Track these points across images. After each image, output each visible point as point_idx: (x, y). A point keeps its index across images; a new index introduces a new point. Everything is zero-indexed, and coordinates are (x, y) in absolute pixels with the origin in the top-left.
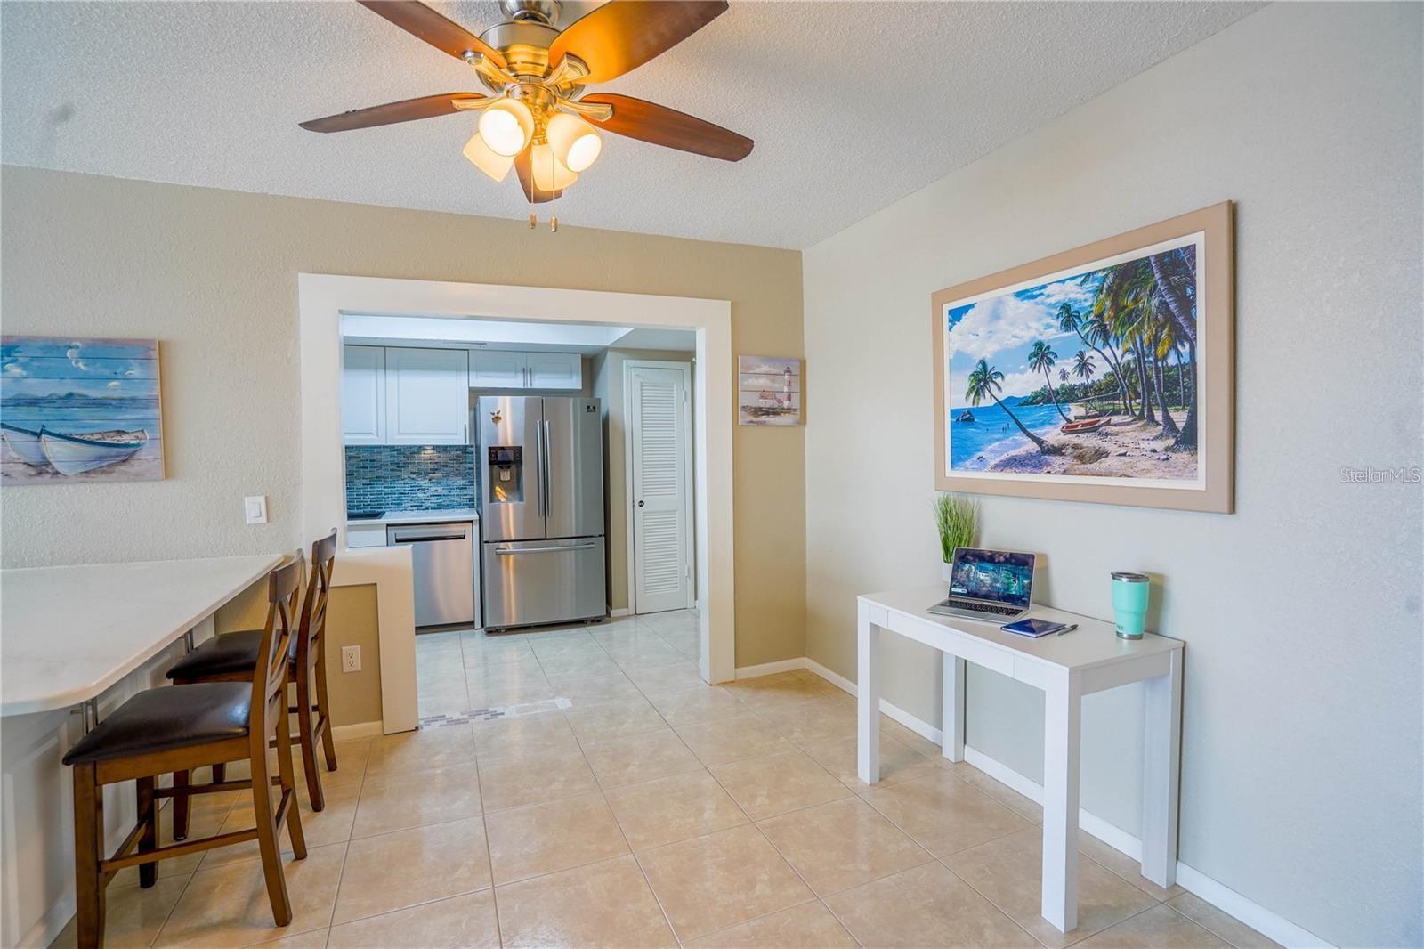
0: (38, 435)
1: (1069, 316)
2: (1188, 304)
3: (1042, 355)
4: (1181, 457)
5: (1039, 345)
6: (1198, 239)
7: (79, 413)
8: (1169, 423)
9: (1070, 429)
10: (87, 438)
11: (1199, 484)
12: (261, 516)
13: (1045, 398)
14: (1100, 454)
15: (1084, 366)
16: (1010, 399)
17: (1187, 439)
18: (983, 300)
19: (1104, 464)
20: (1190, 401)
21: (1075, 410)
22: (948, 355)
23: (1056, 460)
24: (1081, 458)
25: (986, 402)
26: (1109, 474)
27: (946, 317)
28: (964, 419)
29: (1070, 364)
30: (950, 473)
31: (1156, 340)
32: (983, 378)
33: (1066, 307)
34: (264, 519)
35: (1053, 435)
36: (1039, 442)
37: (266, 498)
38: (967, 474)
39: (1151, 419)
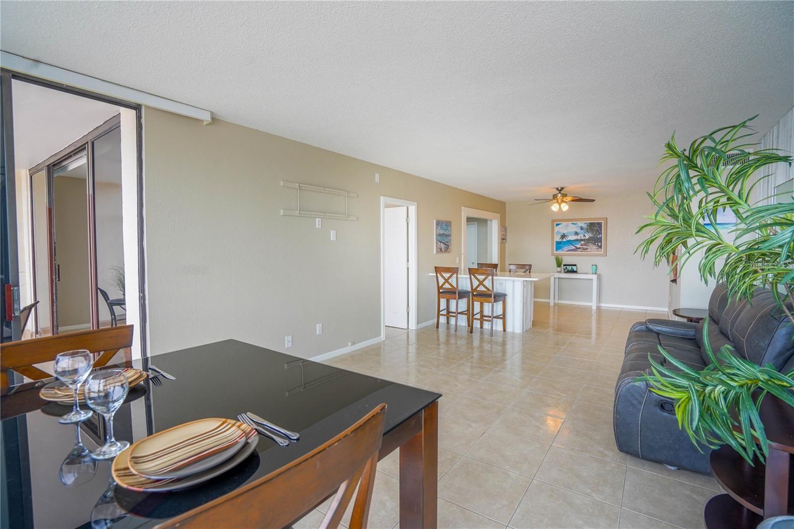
0: (441, 242)
1: (582, 228)
2: (601, 230)
3: (576, 234)
4: (600, 249)
5: (576, 232)
6: (603, 222)
7: (444, 238)
8: (598, 245)
9: (582, 245)
11: (602, 253)
13: (577, 240)
14: (587, 249)
15: (584, 236)
16: (570, 240)
17: (601, 247)
18: (564, 224)
19: (588, 250)
20: (601, 242)
21: (582, 242)
22: (555, 231)
23: (579, 250)
24: (584, 250)
25: (564, 240)
26: (588, 252)
27: (555, 225)
28: (558, 243)
29: (582, 236)
30: (555, 252)
31: (596, 234)
32: (563, 236)
33: (581, 227)
35: (578, 246)
36: (576, 247)
38: (560, 252)
39: (595, 244)
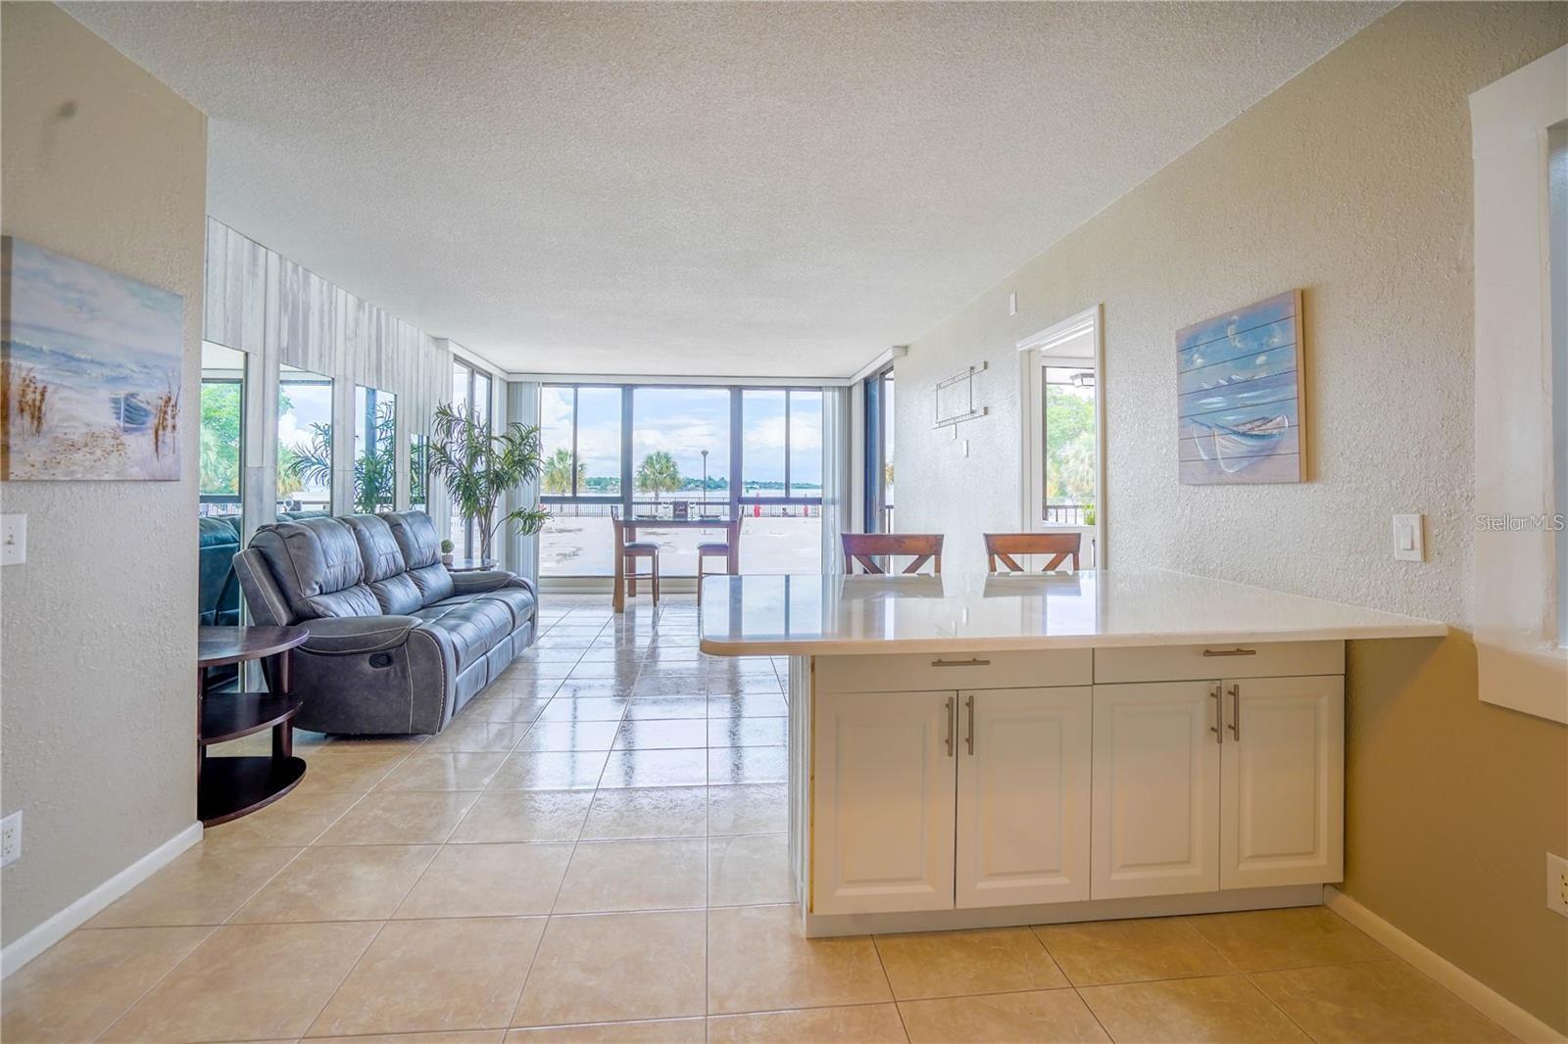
0: (1212, 429)
10: (1241, 429)
12: (1412, 548)
34: (1417, 555)
37: (1423, 518)
